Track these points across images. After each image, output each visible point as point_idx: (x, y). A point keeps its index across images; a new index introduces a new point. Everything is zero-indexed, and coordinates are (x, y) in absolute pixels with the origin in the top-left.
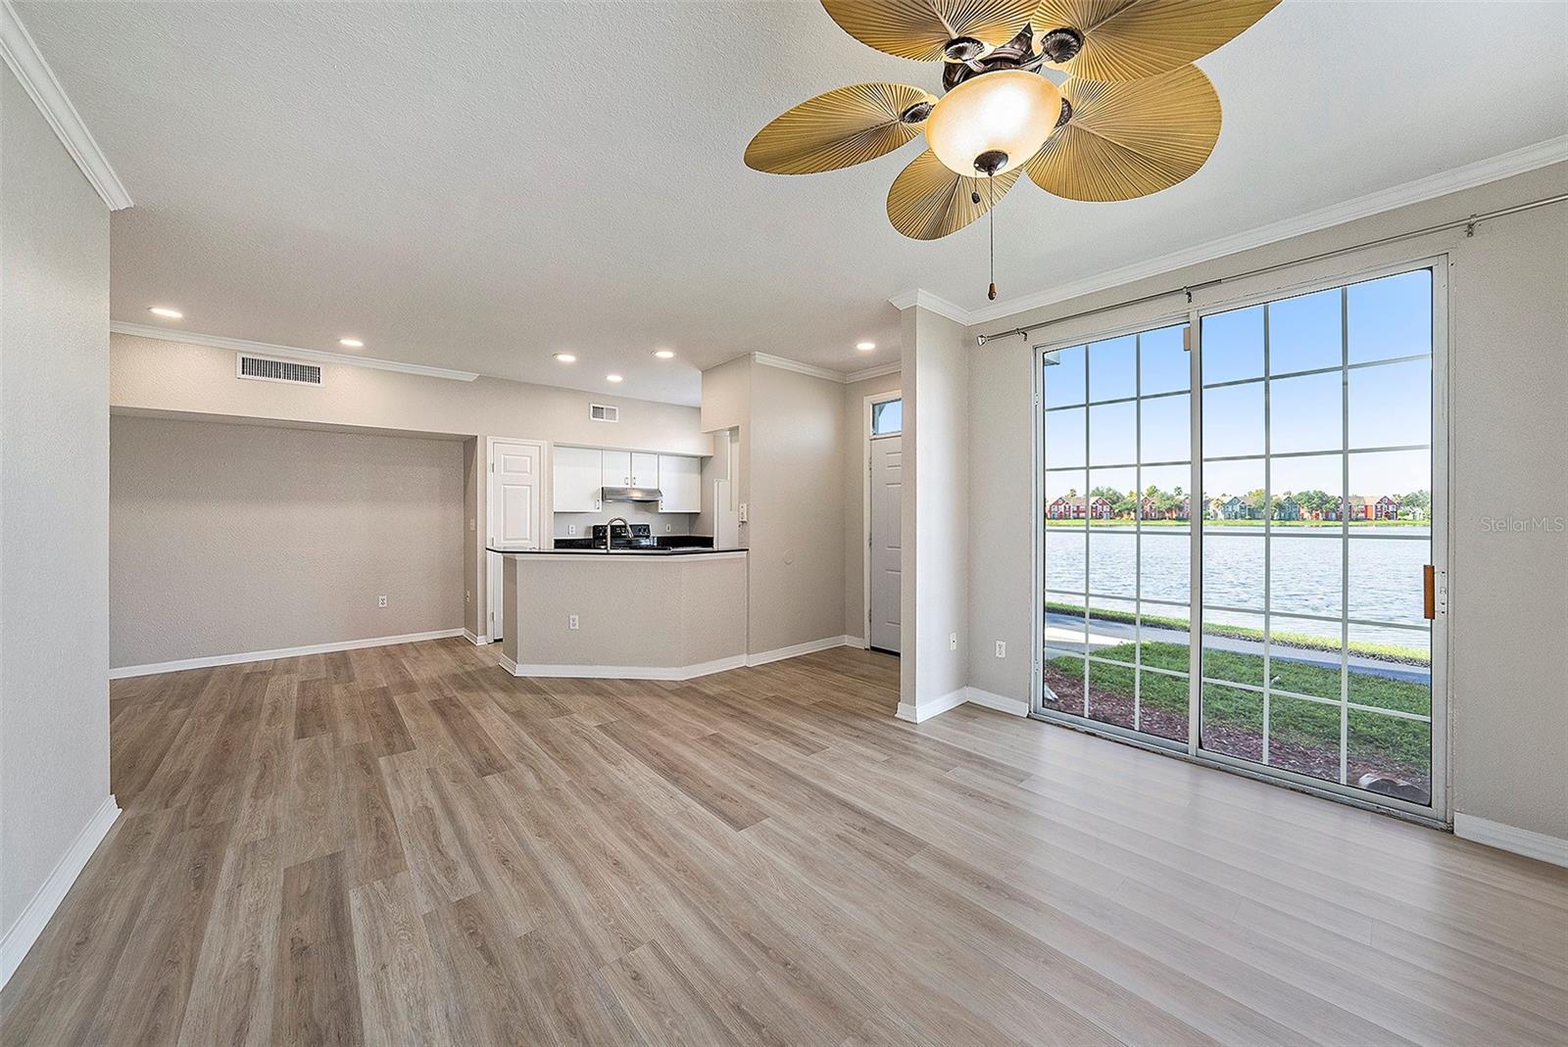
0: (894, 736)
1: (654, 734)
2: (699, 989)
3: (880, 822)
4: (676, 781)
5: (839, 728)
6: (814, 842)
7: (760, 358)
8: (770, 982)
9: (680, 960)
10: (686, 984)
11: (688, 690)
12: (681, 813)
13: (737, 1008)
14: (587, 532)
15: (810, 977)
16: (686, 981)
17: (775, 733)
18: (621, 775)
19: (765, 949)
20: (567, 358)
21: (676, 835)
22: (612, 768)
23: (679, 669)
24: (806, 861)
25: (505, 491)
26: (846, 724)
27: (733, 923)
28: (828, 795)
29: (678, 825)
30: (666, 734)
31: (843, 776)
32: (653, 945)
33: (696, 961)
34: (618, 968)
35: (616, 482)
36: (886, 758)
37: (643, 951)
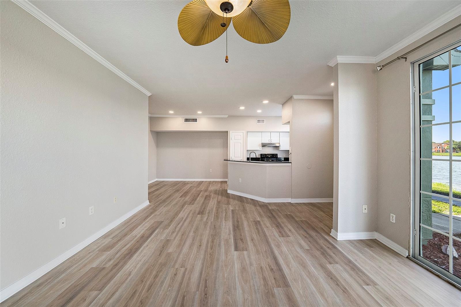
0: (321, 242)
1: (243, 216)
2: (182, 286)
3: (280, 269)
4: (234, 230)
5: (302, 232)
6: (251, 264)
7: (295, 97)
8: (197, 296)
9: (187, 277)
10: (181, 283)
11: (264, 206)
12: (226, 240)
13: (184, 297)
14: (259, 156)
15: (207, 302)
16: (182, 282)
17: (277, 226)
18: (224, 224)
19: (206, 287)
20: (242, 108)
21: (219, 245)
22: (224, 221)
23: (265, 199)
24: (243, 269)
25: (234, 144)
26: (305, 231)
27: (207, 275)
28: (272, 252)
29: (222, 243)
30: (246, 217)
31: (284, 249)
32: (186, 269)
33: (189, 279)
34: (175, 270)
35: (266, 141)
36: (308, 248)
37: (183, 269)
